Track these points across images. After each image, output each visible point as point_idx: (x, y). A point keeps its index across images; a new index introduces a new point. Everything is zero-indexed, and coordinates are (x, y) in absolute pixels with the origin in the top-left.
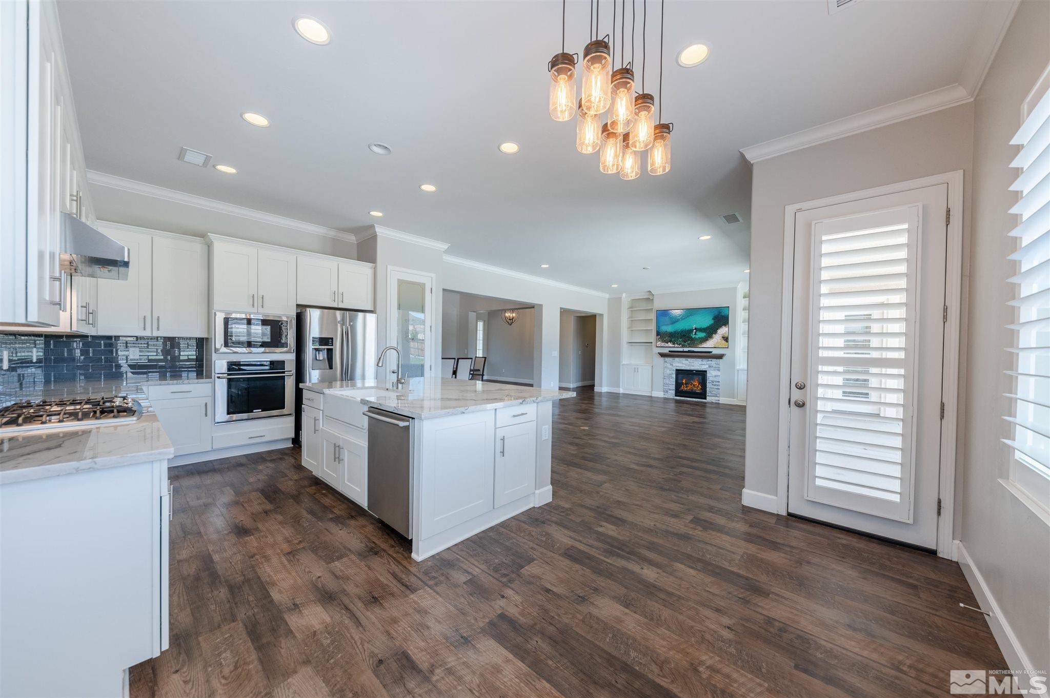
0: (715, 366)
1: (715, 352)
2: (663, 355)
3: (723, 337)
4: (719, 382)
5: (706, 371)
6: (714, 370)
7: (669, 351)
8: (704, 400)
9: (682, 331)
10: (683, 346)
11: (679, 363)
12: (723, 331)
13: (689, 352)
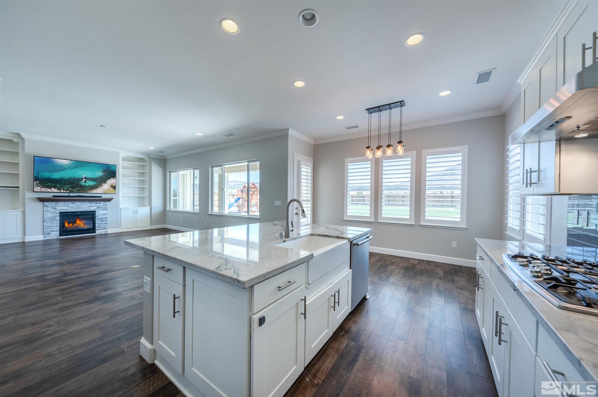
0: (103, 207)
1: (104, 196)
2: (42, 200)
3: (111, 186)
4: (107, 218)
5: (95, 212)
6: (103, 210)
7: (54, 196)
8: (93, 234)
9: (70, 179)
10: (71, 192)
11: (63, 206)
12: (111, 181)
13: (78, 196)
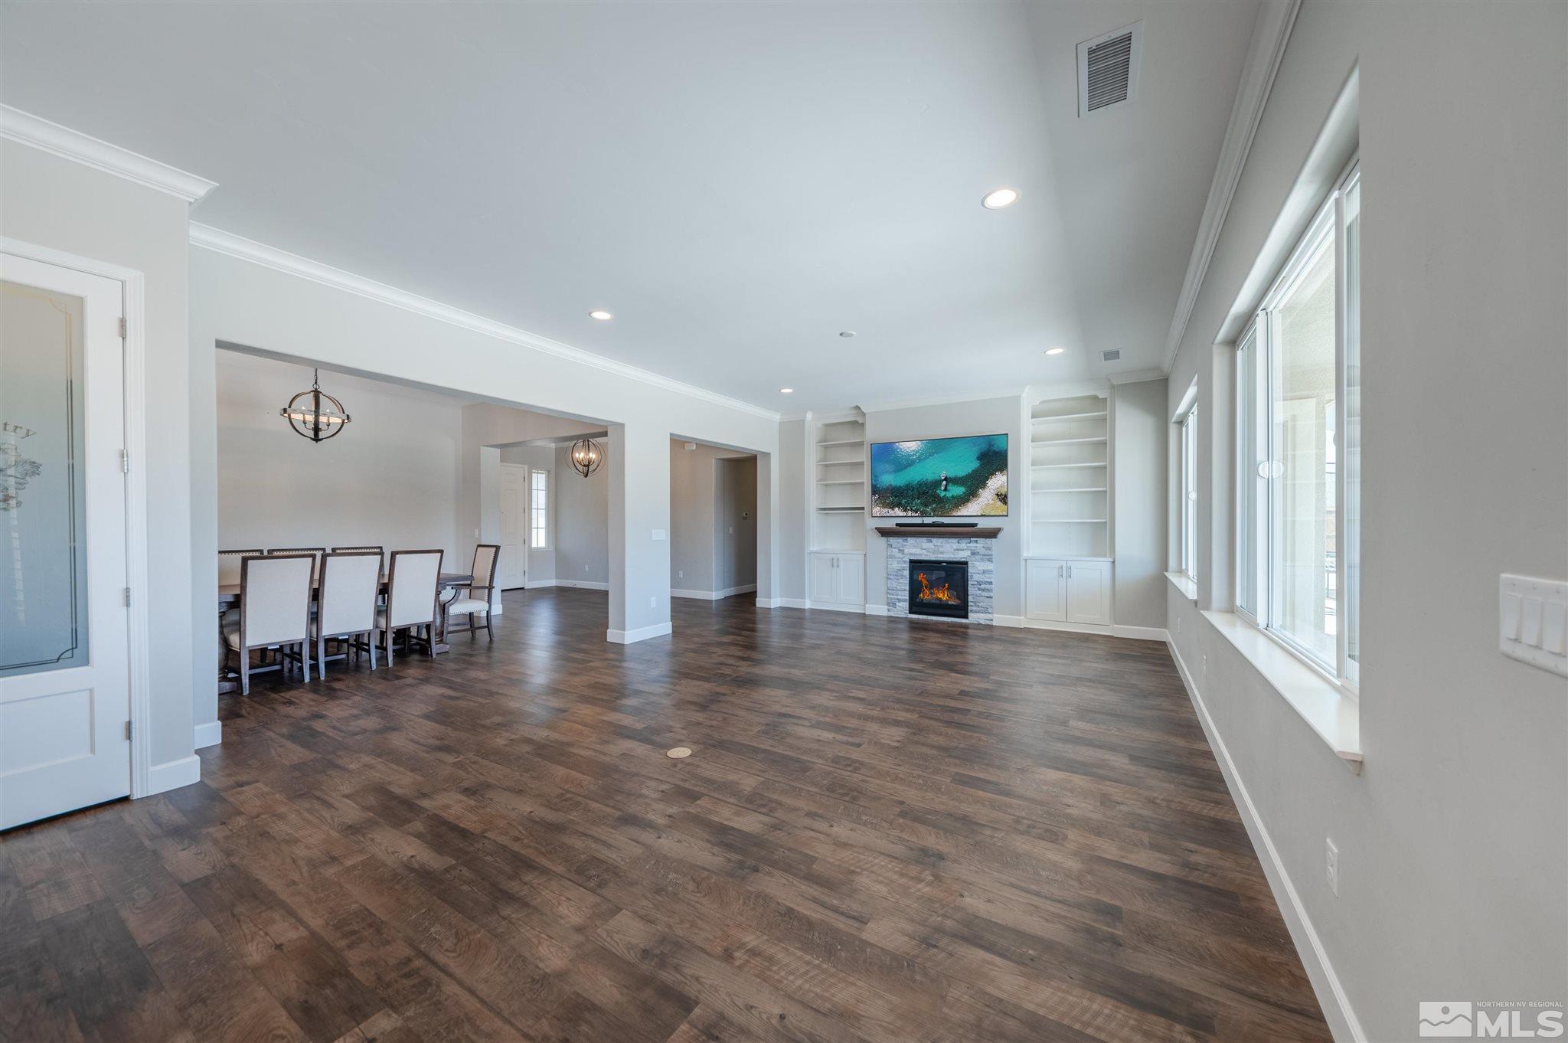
0: (982, 551)
1: (983, 524)
2: (884, 533)
3: (997, 495)
4: (991, 583)
5: (966, 563)
6: (982, 560)
7: (897, 525)
8: (964, 621)
9: (921, 484)
10: (923, 514)
11: (915, 547)
12: (996, 482)
13: (934, 525)
